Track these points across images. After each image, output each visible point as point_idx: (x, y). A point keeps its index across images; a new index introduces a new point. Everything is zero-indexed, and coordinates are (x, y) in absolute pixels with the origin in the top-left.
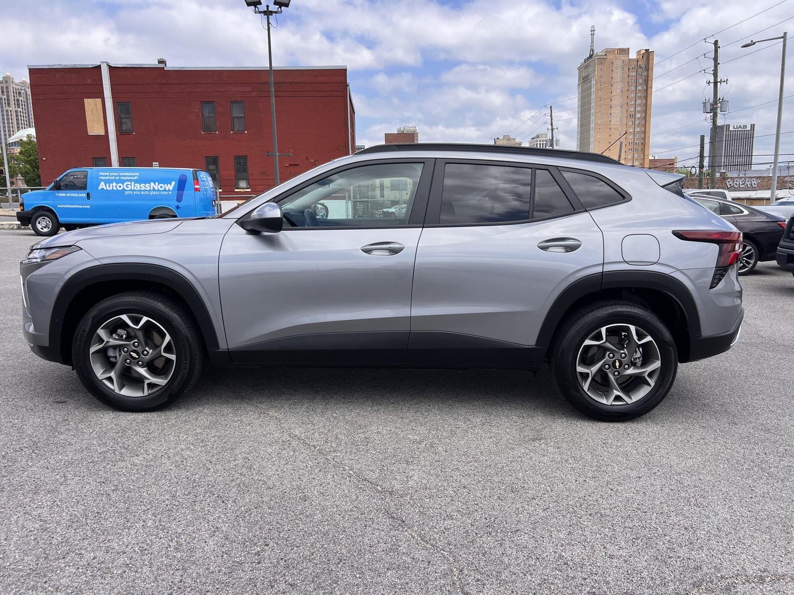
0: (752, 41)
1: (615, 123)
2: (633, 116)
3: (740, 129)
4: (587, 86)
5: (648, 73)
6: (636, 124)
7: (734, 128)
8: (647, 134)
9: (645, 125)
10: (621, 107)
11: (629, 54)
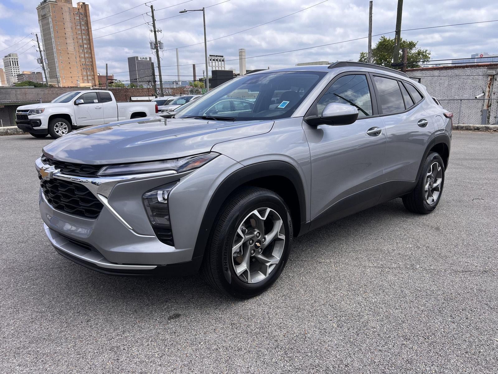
0: (185, 10)
1: (71, 50)
2: (82, 46)
3: (144, 60)
4: (45, 22)
5: (87, 18)
6: (85, 52)
7: (141, 59)
8: (93, 59)
9: (91, 53)
10: (73, 39)
11: (72, 3)
